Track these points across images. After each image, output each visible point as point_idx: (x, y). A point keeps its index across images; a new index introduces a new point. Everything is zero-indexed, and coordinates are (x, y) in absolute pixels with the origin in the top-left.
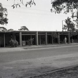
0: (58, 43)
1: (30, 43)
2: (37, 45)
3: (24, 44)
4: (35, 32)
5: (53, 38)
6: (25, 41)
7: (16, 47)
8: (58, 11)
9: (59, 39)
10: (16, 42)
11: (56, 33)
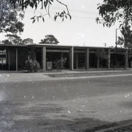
0: (107, 68)
1: (59, 66)
2: (71, 70)
3: (49, 68)
4: (69, 48)
5: (100, 59)
6: (51, 62)
7: (35, 71)
8: (109, 23)
9: (109, 61)
10: (36, 64)
11: (104, 50)
